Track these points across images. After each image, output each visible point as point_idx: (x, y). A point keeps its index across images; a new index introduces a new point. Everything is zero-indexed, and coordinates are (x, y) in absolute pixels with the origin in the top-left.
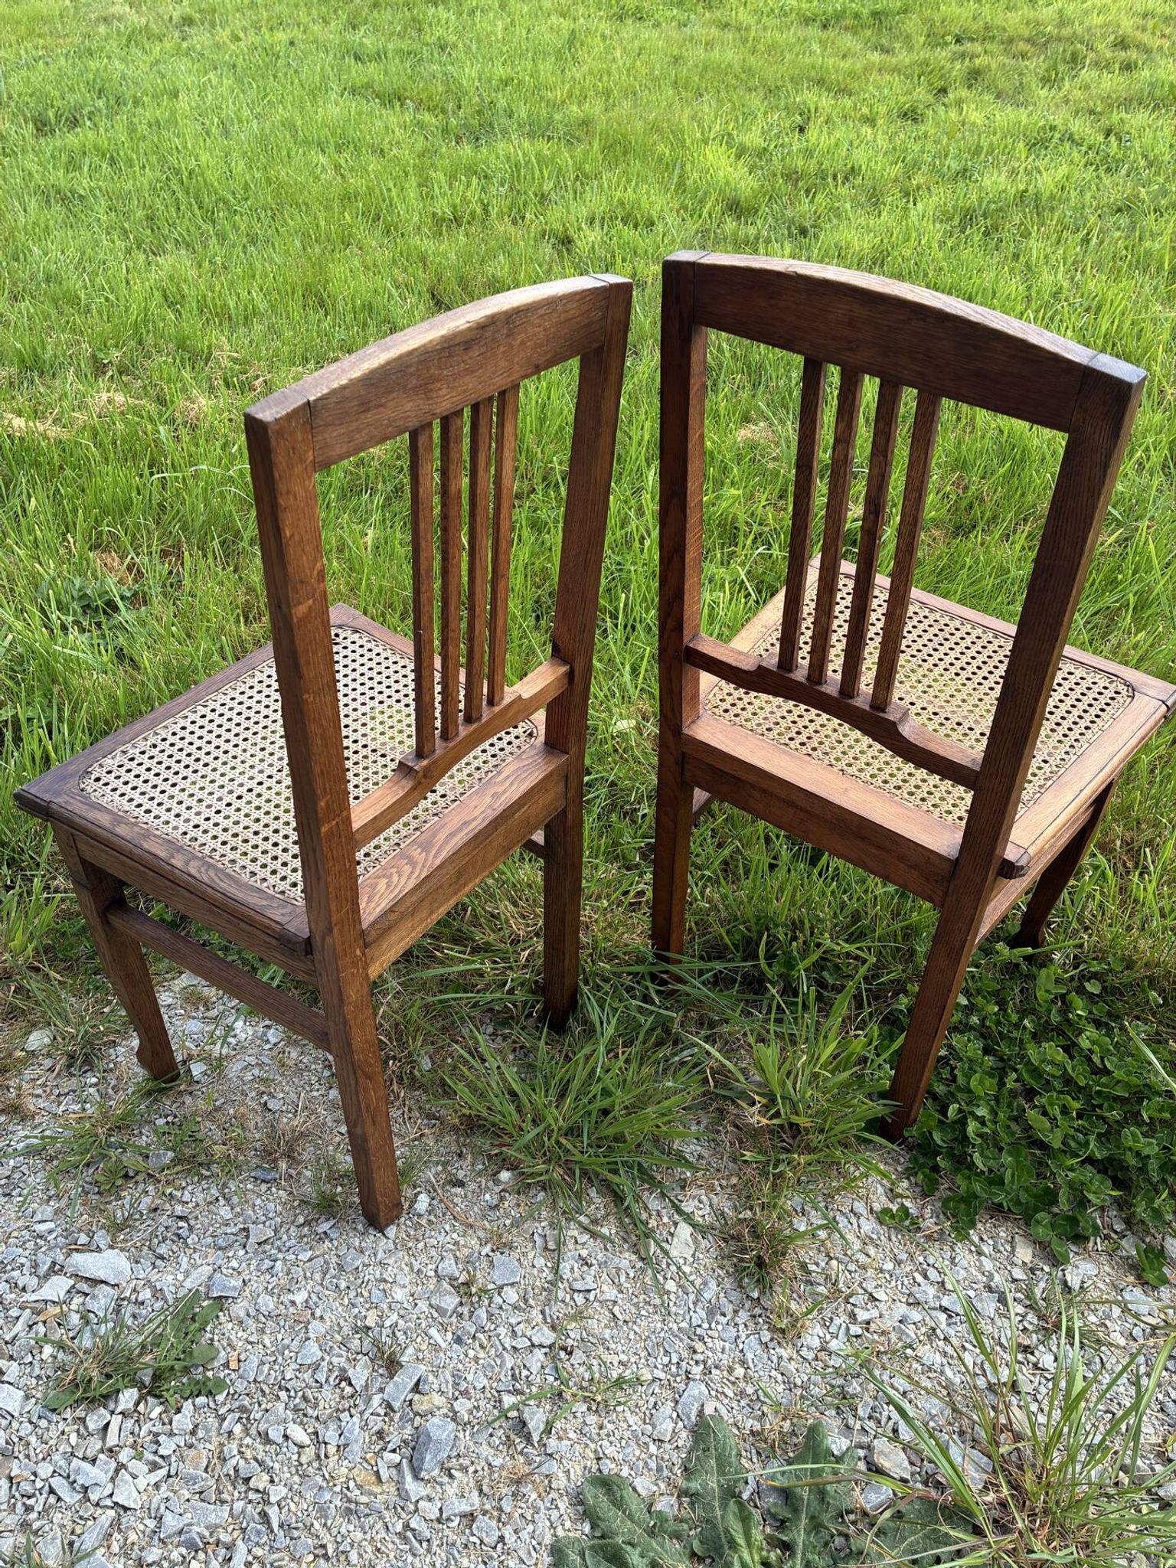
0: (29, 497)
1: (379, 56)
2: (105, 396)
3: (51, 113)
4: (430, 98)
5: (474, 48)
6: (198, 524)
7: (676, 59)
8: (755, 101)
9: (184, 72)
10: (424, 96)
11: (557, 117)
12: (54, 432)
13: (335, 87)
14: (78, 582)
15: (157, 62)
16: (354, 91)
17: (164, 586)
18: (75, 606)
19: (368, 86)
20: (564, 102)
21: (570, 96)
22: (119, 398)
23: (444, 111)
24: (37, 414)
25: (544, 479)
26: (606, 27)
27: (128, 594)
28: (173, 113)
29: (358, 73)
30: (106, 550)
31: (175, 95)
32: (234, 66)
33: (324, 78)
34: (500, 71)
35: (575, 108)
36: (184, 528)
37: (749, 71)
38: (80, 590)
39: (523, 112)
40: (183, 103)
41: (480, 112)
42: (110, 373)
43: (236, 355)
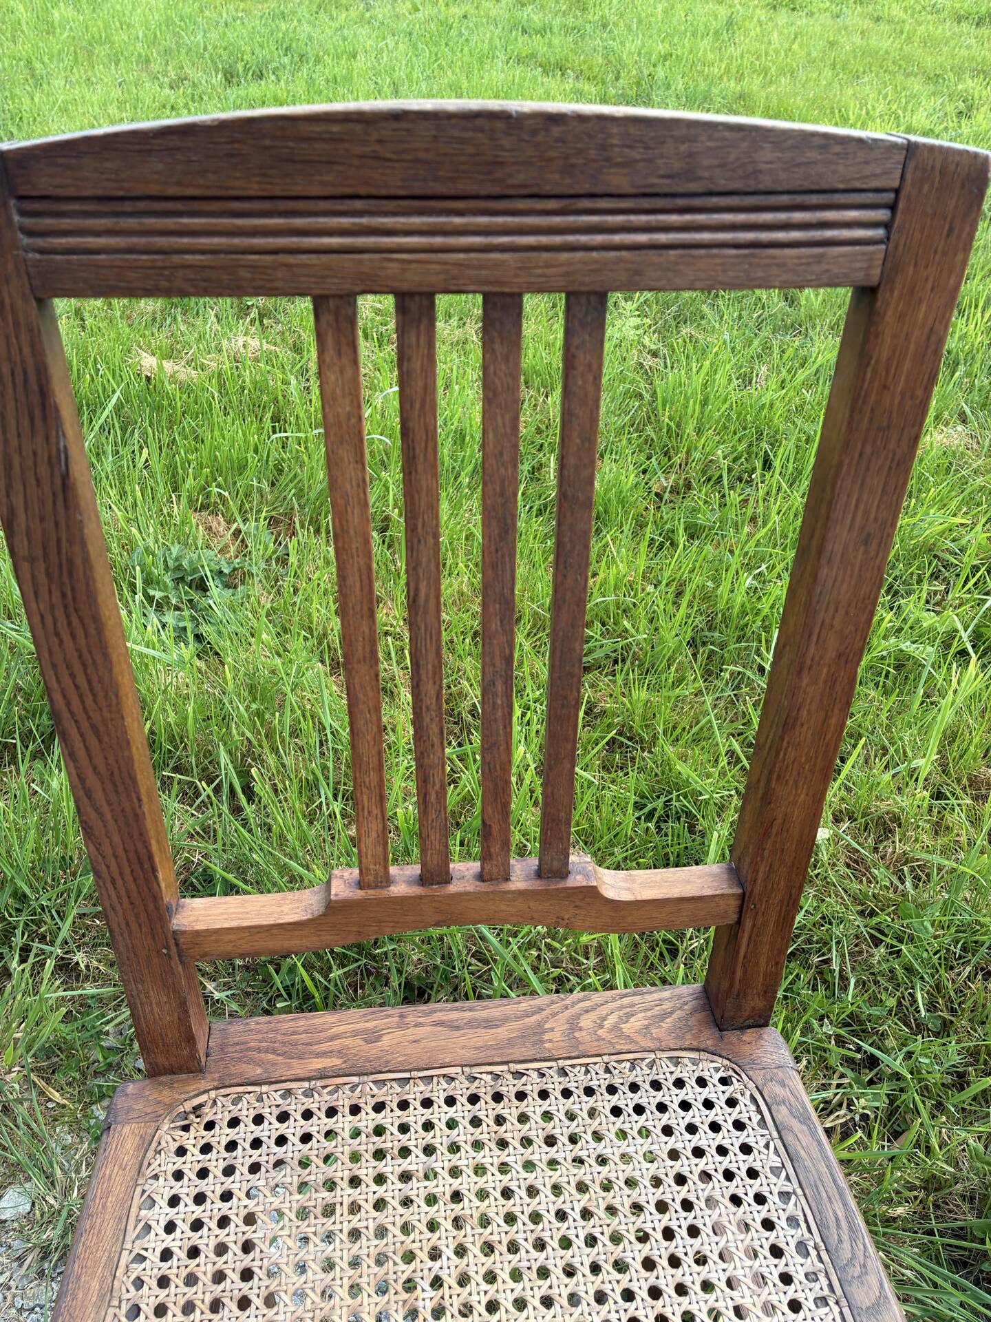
0: (141, 448)
1: (543, 31)
2: (241, 340)
3: (240, 66)
4: (590, 68)
5: (634, 27)
6: (313, 495)
7: (832, 44)
8: (916, 85)
9: (365, 37)
10: (584, 67)
11: (715, 90)
12: (187, 374)
13: (502, 57)
14: (175, 550)
15: (342, 27)
16: (518, 61)
17: (268, 561)
18: (167, 579)
19: (533, 56)
20: (721, 78)
21: (727, 71)
22: (254, 343)
23: (603, 83)
24: (170, 354)
25: (704, 472)
26: (761, 14)
27: (226, 571)
28: (350, 72)
29: (522, 44)
30: (214, 513)
31: (354, 56)
32: (410, 34)
33: (492, 47)
34: (661, 48)
35: (732, 83)
36: (299, 495)
37: (908, 59)
38: (177, 559)
39: (679, 85)
40: (361, 63)
41: (638, 84)
42: (252, 315)
43: (379, 306)
